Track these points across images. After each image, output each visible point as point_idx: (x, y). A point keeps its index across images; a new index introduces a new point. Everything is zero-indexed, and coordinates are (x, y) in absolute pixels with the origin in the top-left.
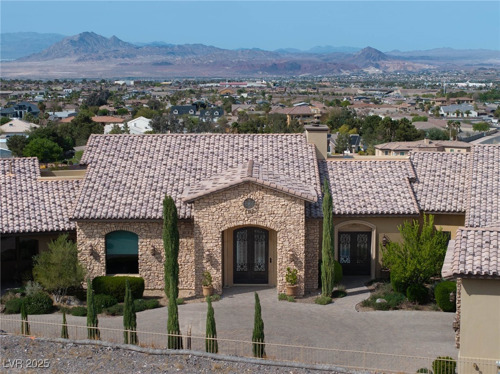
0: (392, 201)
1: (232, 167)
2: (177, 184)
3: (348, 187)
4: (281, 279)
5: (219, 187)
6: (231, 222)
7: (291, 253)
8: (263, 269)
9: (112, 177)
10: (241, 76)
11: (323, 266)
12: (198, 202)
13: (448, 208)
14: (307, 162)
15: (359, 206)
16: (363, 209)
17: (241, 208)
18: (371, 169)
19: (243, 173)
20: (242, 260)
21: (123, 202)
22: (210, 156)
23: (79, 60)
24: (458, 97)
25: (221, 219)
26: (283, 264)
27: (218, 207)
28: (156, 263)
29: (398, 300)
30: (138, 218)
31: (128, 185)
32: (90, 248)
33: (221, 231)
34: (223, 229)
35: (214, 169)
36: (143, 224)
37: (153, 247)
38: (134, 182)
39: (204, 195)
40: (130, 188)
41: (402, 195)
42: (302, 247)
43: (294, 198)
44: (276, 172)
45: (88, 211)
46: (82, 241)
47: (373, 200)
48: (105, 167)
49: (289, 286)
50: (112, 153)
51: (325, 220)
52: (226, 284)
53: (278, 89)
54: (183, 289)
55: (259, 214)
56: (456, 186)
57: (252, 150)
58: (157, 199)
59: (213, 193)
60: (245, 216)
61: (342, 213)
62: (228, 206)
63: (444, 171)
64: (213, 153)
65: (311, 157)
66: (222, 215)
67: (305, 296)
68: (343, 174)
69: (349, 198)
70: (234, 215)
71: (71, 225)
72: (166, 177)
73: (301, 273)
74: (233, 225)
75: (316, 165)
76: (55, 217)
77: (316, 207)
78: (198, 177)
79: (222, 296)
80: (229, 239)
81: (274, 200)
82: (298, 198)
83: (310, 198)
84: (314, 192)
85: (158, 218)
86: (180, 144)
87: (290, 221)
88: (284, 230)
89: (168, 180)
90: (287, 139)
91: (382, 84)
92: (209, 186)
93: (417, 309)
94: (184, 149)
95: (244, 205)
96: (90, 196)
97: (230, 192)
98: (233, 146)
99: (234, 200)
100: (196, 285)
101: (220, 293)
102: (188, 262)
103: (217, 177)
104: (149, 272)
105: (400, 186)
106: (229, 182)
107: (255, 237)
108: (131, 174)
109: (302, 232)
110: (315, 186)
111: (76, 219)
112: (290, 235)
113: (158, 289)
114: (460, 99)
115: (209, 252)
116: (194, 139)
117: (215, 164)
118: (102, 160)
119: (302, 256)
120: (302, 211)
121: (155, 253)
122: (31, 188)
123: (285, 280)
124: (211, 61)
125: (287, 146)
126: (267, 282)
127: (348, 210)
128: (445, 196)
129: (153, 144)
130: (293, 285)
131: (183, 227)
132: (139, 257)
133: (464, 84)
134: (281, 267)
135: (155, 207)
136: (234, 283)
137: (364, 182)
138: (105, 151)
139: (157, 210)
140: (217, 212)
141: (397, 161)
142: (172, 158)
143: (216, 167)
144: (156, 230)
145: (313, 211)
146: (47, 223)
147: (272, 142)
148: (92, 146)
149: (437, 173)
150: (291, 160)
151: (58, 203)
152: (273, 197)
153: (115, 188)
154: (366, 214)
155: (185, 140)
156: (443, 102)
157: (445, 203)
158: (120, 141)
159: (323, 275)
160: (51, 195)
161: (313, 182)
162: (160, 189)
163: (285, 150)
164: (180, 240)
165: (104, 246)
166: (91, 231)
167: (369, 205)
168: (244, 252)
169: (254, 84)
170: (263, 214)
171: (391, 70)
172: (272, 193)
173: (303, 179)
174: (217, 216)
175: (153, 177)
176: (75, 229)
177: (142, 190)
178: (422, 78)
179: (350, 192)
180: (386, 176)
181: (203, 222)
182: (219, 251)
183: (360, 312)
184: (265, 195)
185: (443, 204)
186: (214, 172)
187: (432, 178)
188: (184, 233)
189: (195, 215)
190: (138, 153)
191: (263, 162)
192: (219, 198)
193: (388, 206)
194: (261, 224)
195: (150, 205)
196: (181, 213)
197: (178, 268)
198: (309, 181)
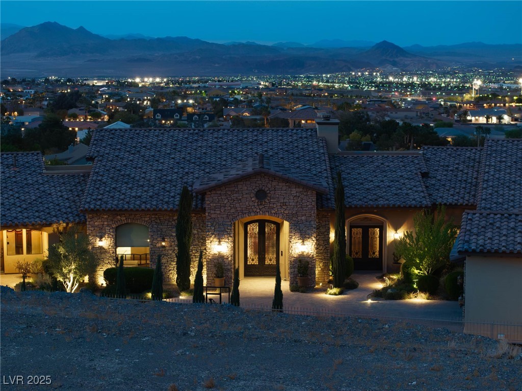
0: (404, 195)
1: (241, 160)
2: (186, 177)
3: (360, 181)
4: (293, 271)
5: (230, 178)
6: (243, 214)
8: (274, 262)
9: (120, 170)
12: (210, 193)
13: (461, 201)
14: (318, 156)
15: (370, 200)
16: (374, 203)
17: (253, 199)
18: (383, 164)
19: (254, 164)
20: (252, 253)
21: (133, 194)
22: (219, 150)
23: (40, 56)
25: (232, 211)
26: (295, 256)
27: (230, 199)
30: (149, 210)
31: (137, 178)
35: (224, 163)
36: (154, 216)
38: (143, 175)
39: (216, 186)
40: (139, 181)
41: (414, 189)
42: (313, 239)
44: (287, 166)
45: (98, 203)
47: (385, 194)
48: (112, 161)
49: (301, 278)
51: (337, 212)
55: (271, 205)
56: (470, 181)
57: (262, 144)
59: (224, 184)
60: (257, 207)
61: (354, 206)
62: (240, 197)
63: (457, 166)
64: (222, 147)
65: (322, 151)
66: (234, 207)
69: (361, 192)
70: (246, 206)
72: (175, 170)
75: (327, 158)
76: (63, 210)
77: (328, 199)
78: (207, 170)
81: (285, 192)
82: (309, 189)
83: (322, 189)
84: (325, 184)
85: (169, 210)
87: (302, 212)
88: (296, 222)
89: (177, 173)
92: (221, 178)
94: (192, 142)
95: (256, 196)
96: (99, 188)
97: (242, 183)
98: (242, 140)
99: (246, 192)
103: (228, 170)
105: (413, 180)
106: (241, 173)
107: (266, 230)
108: (139, 168)
109: (314, 224)
110: (326, 179)
111: (86, 211)
112: (302, 227)
117: (224, 158)
118: (109, 154)
119: (313, 248)
120: (313, 202)
122: (37, 181)
124: (197, 57)
125: (297, 140)
127: (359, 203)
128: (457, 190)
134: (293, 259)
135: (166, 200)
137: (376, 176)
139: (168, 202)
140: (229, 203)
141: (410, 156)
142: (180, 152)
143: (226, 161)
144: (166, 222)
145: (325, 203)
147: (282, 136)
149: (450, 168)
150: (301, 154)
151: (65, 196)
152: (285, 188)
153: (124, 181)
154: (378, 207)
157: (457, 197)
160: (58, 189)
161: (325, 175)
162: (170, 182)
163: (295, 144)
165: (114, 239)
166: (102, 223)
167: (381, 199)
170: (275, 205)
172: (284, 184)
173: (314, 172)
174: (229, 208)
175: (162, 170)
177: (151, 183)
179: (362, 186)
180: (398, 171)
181: (215, 213)
184: (277, 187)
186: (224, 165)
187: (445, 173)
189: (207, 206)
190: (145, 147)
191: (273, 156)
192: (230, 189)
193: (400, 200)
195: (161, 197)
198: (320, 174)
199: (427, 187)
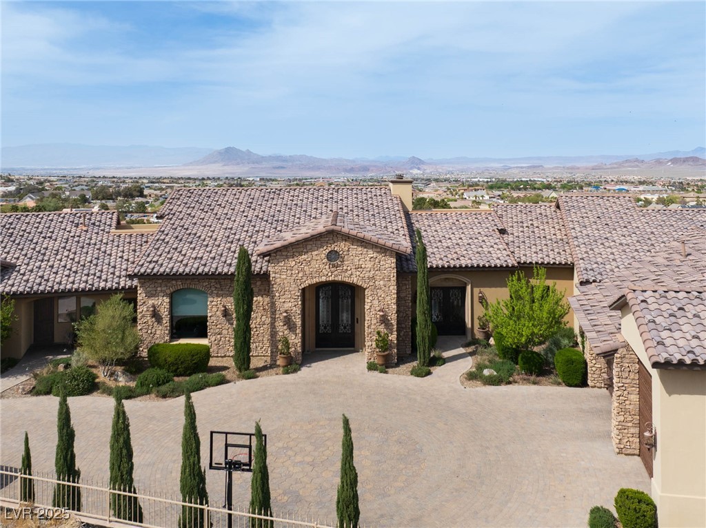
0: (486, 253)
1: (315, 218)
2: (256, 236)
3: (438, 239)
4: (370, 343)
5: (299, 237)
6: (312, 278)
7: (381, 313)
8: (348, 330)
9: (187, 229)
10: (330, 175)
11: (418, 328)
12: (275, 255)
13: (547, 260)
14: (393, 213)
15: (452, 259)
16: (456, 262)
17: (323, 261)
18: (457, 221)
19: (327, 222)
20: (325, 320)
21: (194, 256)
22: (293, 208)
23: (224, 165)
24: (474, 186)
25: (300, 275)
26: (373, 327)
27: (298, 261)
28: (227, 326)
29: (508, 371)
30: (206, 274)
31: (202, 238)
32: (152, 309)
33: (300, 288)
34: (303, 286)
35: (297, 220)
36: (214, 281)
37: (224, 306)
38: (210, 234)
39: (282, 247)
40: (204, 240)
41: (495, 246)
42: (393, 307)
43: (383, 249)
44: (362, 223)
45: (152, 266)
46: (143, 301)
47: (466, 252)
48: (182, 219)
49: (380, 354)
50: (193, 205)
51: (420, 275)
52: (307, 349)
53: (355, 183)
54: (258, 356)
55: (345, 268)
56: (548, 237)
57: (337, 202)
58: (232, 252)
59: (291, 245)
60: (329, 270)
61: (435, 266)
62: (309, 259)
63: (531, 222)
64: (297, 205)
65: (397, 208)
66: (302, 270)
67: (397, 365)
68: (429, 226)
69: (440, 250)
70: (315, 270)
71: (133, 282)
72: (245, 229)
73: (393, 337)
74: (314, 281)
75: (402, 215)
76: (117, 273)
77: (407, 260)
78: (279, 229)
79: (302, 365)
80: (310, 296)
81: (361, 252)
82: (388, 250)
83: (402, 249)
84: (403, 243)
85: (230, 273)
86: (264, 197)
87: (380, 276)
88: (373, 287)
89: (247, 231)
90: (371, 192)
91: (423, 179)
92: (289, 237)
93: (535, 383)
94: (267, 201)
95: (327, 258)
96: (158, 249)
97: (311, 243)
98: (318, 198)
99: (316, 253)
100: (272, 352)
101: (300, 362)
102: (264, 324)
103: (300, 228)
104: (219, 336)
105: (491, 238)
106: (311, 232)
107: (340, 293)
108: (208, 226)
109: (393, 289)
110: (404, 237)
111: (135, 275)
112: (380, 292)
113: (229, 356)
114: (476, 188)
115: (287, 313)
116: (278, 192)
117: (298, 216)
118: (181, 212)
119: (393, 318)
120: (392, 265)
121: (226, 313)
122: (101, 241)
123: (374, 346)
125: (371, 198)
126: (353, 346)
127: (440, 263)
128: (539, 248)
129: (237, 197)
130: (384, 352)
131: (259, 283)
132: (209, 318)
133: (476, 180)
134: (370, 330)
135: (228, 262)
136: (317, 347)
137: (453, 233)
138: (186, 203)
139: (230, 265)
140: (296, 266)
141: (483, 213)
142: (254, 210)
143: (299, 218)
144: (228, 287)
145: (405, 264)
146: (106, 281)
147: (357, 194)
148: (174, 199)
149: (525, 225)
150: (376, 211)
151: (125, 257)
152: (360, 249)
153: (188, 240)
154: (461, 267)
155: (270, 192)
156: (465, 190)
158: (204, 194)
159: (419, 339)
160: (121, 249)
161: (402, 233)
162: (237, 242)
163: (370, 202)
164: (255, 299)
165: (168, 307)
166: (154, 289)
167: (463, 258)
168: (328, 312)
169: (339, 180)
170: (349, 268)
171: (428, 171)
172: (359, 244)
173: (390, 230)
174: (297, 272)
175: (231, 229)
176: (136, 287)
177: (217, 243)
178: (448, 176)
179: (440, 243)
180: (474, 228)
181: (280, 278)
182: (299, 312)
183: (468, 389)
184: (351, 247)
185: (540, 256)
186: (296, 223)
187: (521, 229)
188: (260, 290)
189: (272, 270)
190: (220, 205)
191: (347, 213)
192: (298, 250)
193: (483, 259)
194: (346, 280)
195: (223, 259)
196: (256, 268)
197: (250, 334)
198: (397, 232)
199: (507, 244)
